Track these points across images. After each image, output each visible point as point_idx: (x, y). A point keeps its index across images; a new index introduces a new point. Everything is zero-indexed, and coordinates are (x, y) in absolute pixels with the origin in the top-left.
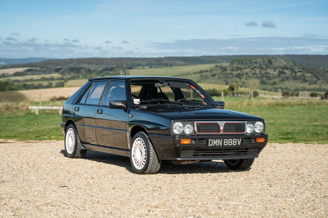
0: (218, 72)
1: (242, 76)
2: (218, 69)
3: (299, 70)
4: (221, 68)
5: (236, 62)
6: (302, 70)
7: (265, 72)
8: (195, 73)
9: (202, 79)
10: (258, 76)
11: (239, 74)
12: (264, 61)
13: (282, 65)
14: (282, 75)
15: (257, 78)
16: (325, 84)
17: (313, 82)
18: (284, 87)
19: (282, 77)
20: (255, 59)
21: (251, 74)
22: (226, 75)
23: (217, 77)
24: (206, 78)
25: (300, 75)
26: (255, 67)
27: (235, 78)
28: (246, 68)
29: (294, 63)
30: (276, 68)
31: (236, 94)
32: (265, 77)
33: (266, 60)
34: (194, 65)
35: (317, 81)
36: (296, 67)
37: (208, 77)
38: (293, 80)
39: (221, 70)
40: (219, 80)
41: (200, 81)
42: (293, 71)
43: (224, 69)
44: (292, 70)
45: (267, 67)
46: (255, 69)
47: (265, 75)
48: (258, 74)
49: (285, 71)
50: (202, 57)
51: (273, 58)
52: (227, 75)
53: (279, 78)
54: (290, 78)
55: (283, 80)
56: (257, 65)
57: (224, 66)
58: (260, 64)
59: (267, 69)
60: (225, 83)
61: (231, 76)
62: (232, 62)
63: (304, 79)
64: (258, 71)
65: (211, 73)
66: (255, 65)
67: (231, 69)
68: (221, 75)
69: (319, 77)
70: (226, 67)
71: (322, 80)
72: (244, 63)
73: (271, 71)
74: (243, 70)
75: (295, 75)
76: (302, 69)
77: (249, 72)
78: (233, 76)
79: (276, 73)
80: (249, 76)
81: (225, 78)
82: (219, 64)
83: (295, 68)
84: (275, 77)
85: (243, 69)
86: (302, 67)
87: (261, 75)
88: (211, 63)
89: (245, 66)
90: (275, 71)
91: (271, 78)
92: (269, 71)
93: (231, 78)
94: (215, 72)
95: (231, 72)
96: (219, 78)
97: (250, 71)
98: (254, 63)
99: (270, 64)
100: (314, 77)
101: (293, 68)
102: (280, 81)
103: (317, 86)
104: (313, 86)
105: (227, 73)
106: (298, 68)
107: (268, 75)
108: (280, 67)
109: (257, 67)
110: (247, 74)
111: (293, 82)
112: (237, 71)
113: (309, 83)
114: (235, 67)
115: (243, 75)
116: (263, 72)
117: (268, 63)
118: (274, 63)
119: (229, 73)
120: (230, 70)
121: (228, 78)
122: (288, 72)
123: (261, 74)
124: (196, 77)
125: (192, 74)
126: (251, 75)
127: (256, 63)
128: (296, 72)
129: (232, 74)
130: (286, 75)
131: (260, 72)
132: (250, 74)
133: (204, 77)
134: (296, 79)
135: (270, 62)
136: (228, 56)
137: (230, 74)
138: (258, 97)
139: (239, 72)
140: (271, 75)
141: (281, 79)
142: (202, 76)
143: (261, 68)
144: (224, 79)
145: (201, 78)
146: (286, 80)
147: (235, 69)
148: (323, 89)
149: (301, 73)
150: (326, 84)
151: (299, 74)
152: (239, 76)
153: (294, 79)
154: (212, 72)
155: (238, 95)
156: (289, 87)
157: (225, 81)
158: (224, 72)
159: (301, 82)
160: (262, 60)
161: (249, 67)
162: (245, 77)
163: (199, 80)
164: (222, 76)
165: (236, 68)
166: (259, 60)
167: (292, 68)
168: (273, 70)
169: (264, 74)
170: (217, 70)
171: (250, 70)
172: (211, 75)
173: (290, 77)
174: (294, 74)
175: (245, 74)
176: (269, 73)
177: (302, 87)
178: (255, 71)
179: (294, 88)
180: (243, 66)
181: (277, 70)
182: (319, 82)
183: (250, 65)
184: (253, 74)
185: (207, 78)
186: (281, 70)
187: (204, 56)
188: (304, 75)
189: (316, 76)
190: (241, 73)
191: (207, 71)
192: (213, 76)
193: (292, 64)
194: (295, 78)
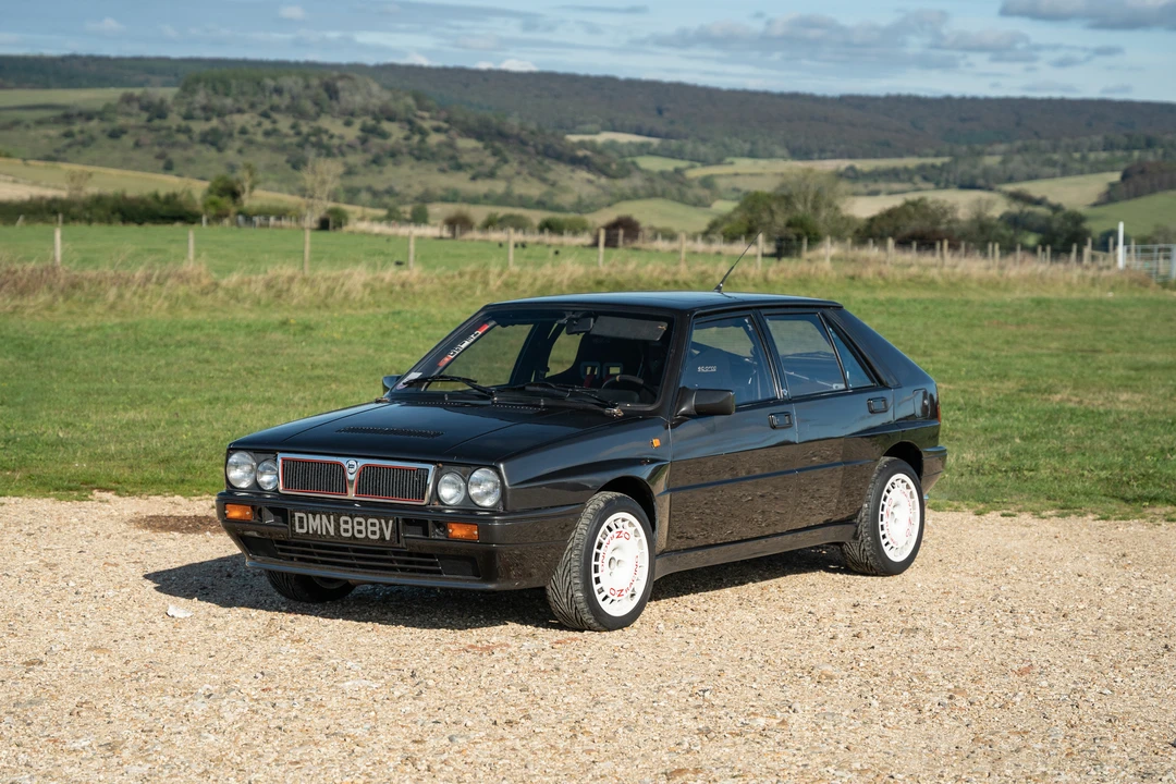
0: (132, 121)
1: (225, 139)
2: (135, 108)
3: (435, 123)
4: (145, 108)
5: (202, 85)
6: (445, 126)
7: (312, 127)
8: (40, 123)
9: (70, 146)
10: (287, 141)
11: (214, 131)
12: (307, 87)
13: (375, 103)
14: (375, 141)
15: (282, 149)
16: (525, 180)
17: (486, 169)
18: (380, 186)
19: (375, 150)
20: (274, 78)
21: (260, 131)
22: (163, 133)
23: (127, 140)
24: (84, 144)
25: (440, 145)
26: (274, 108)
27: (199, 147)
28: (240, 111)
29: (417, 97)
30: (352, 114)
31: (256, 215)
32: (313, 145)
33: (315, 82)
34: (33, 88)
35: (497, 167)
36: (426, 114)
37: (93, 139)
38: (413, 162)
39: (145, 115)
40: (137, 154)
41: (63, 155)
42: (414, 128)
43: (157, 111)
44: (410, 122)
45: (321, 110)
46: (275, 116)
47: (313, 139)
48: (286, 136)
49: (386, 126)
50: (64, 59)
51: (342, 77)
52: (169, 135)
53: (365, 151)
54: (402, 154)
55: (376, 161)
56: (284, 101)
57: (156, 100)
58: (293, 98)
59: (318, 115)
60: (161, 163)
61: (182, 138)
62: (188, 87)
63: (453, 158)
64: (284, 123)
65: (107, 126)
66: (276, 99)
67: (183, 110)
68: (144, 132)
69: (507, 153)
70: (162, 101)
71: (515, 164)
72: (234, 91)
73: (333, 126)
74: (227, 118)
75: (422, 141)
76: (446, 121)
77: (253, 126)
78: (191, 138)
79: (352, 133)
80: (250, 142)
81: (160, 144)
82: (137, 92)
83: (422, 118)
84: (350, 146)
85: (231, 112)
86: (444, 115)
87: (295, 140)
88: (103, 87)
89: (236, 100)
90: (348, 124)
91: (335, 151)
92: (325, 122)
93: (185, 147)
94: (121, 121)
95: (184, 123)
96: (137, 145)
97: (255, 122)
98: (271, 93)
99: (331, 98)
100: (488, 152)
101: (416, 116)
102: (365, 165)
103: (499, 187)
104: (482, 187)
105: (169, 128)
106: (432, 118)
107: (325, 138)
108: (365, 111)
109: (283, 107)
110: (243, 131)
111: (412, 168)
112: (208, 119)
113: (470, 173)
114: (197, 105)
115: (230, 135)
116: (305, 129)
117: (324, 96)
118: (344, 95)
119: (174, 127)
120: (179, 114)
121: (174, 145)
122: (396, 131)
123: (298, 134)
124: (47, 137)
125: (28, 127)
126: (260, 138)
127: (278, 91)
128: (423, 133)
129: (188, 131)
130: (390, 142)
131: (294, 127)
132: (255, 134)
133: (79, 137)
134: (427, 159)
135: (332, 92)
136: (167, 60)
137: (179, 130)
138: (345, 229)
139: (215, 122)
140: (336, 141)
141: (369, 157)
142: (68, 135)
143: (295, 111)
144: (157, 149)
145: (67, 141)
146: (389, 161)
147: (198, 113)
148: (521, 197)
149: (441, 137)
150: (529, 178)
151: (434, 139)
152: (213, 140)
153: (418, 159)
154: (110, 120)
155: (267, 219)
156: (398, 188)
157: (160, 157)
158: (157, 122)
159: (443, 171)
160: (301, 82)
161: (253, 106)
162: (237, 144)
163: (57, 151)
164: (147, 138)
165: (204, 108)
166: (288, 82)
167: (411, 116)
168: (339, 122)
169: (309, 135)
170: (129, 115)
171: (257, 119)
172: (104, 131)
173: (405, 150)
174: (416, 138)
175: (236, 135)
176: (326, 132)
177: (446, 189)
178: (274, 122)
179: (417, 190)
180: (229, 102)
181: (358, 123)
182: (507, 170)
183: (255, 99)
184: (267, 134)
185: (89, 145)
186: (370, 122)
187: (74, 57)
188: (451, 145)
189: (493, 147)
190: (222, 128)
191: (88, 116)
192: (115, 135)
193: (410, 101)
194: (421, 155)
